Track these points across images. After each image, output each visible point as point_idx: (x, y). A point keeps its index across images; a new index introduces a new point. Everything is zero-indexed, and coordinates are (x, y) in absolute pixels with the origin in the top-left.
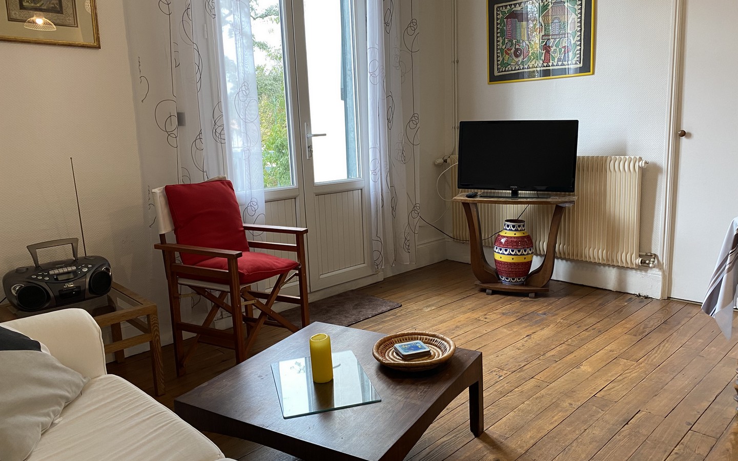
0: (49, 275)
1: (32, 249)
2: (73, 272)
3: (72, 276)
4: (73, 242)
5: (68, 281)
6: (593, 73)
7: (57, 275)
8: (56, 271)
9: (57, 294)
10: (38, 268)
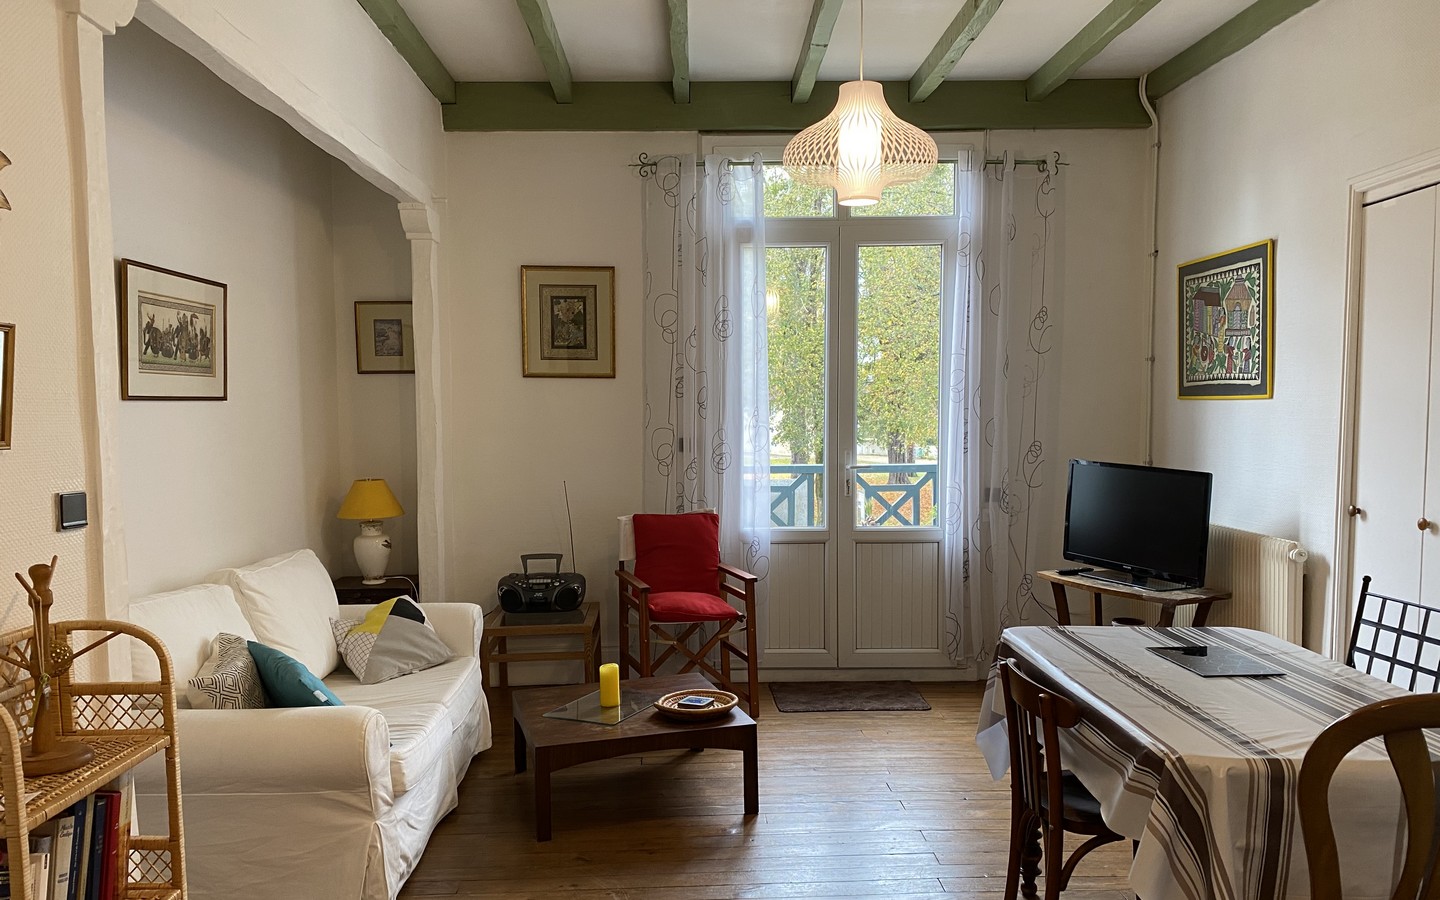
0: (528, 583)
1: (525, 558)
2: (547, 584)
3: (544, 587)
4: (559, 557)
5: (539, 591)
6: (1272, 397)
7: (533, 584)
8: (534, 581)
9: (528, 600)
10: (527, 577)
